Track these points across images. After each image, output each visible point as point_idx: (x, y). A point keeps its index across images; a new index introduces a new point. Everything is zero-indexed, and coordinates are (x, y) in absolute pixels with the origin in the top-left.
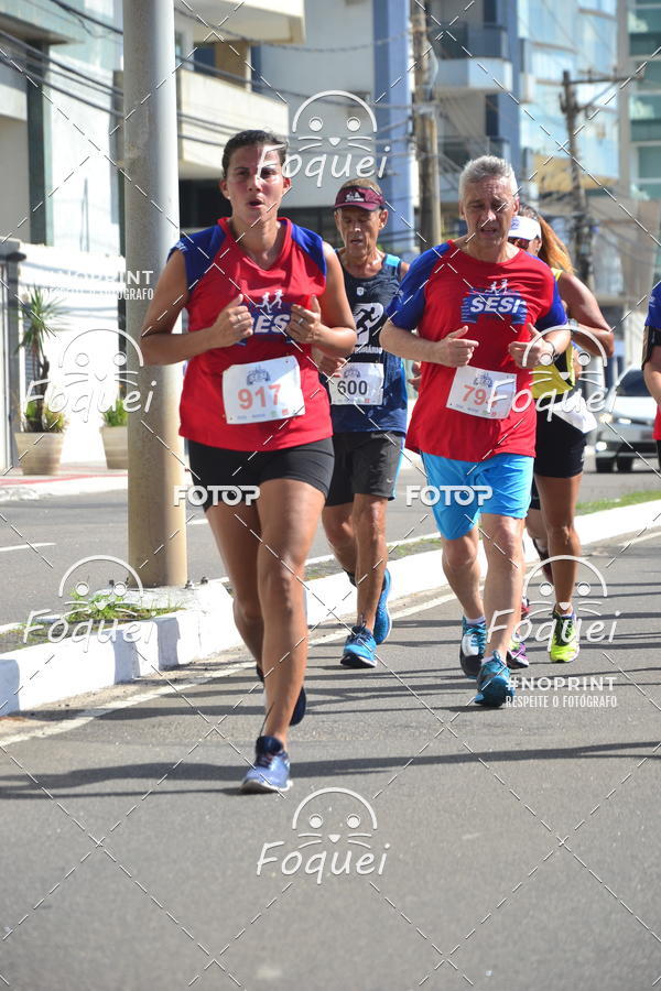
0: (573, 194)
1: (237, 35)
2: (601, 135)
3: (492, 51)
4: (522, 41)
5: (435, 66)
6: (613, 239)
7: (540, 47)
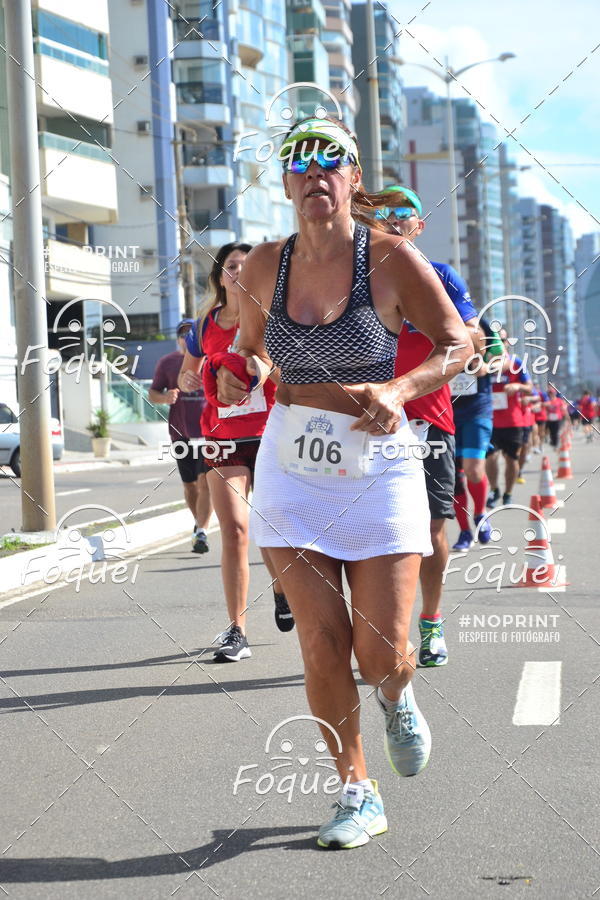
1: (80, 220)
3: (224, 227)
4: (240, 221)
7: (250, 223)
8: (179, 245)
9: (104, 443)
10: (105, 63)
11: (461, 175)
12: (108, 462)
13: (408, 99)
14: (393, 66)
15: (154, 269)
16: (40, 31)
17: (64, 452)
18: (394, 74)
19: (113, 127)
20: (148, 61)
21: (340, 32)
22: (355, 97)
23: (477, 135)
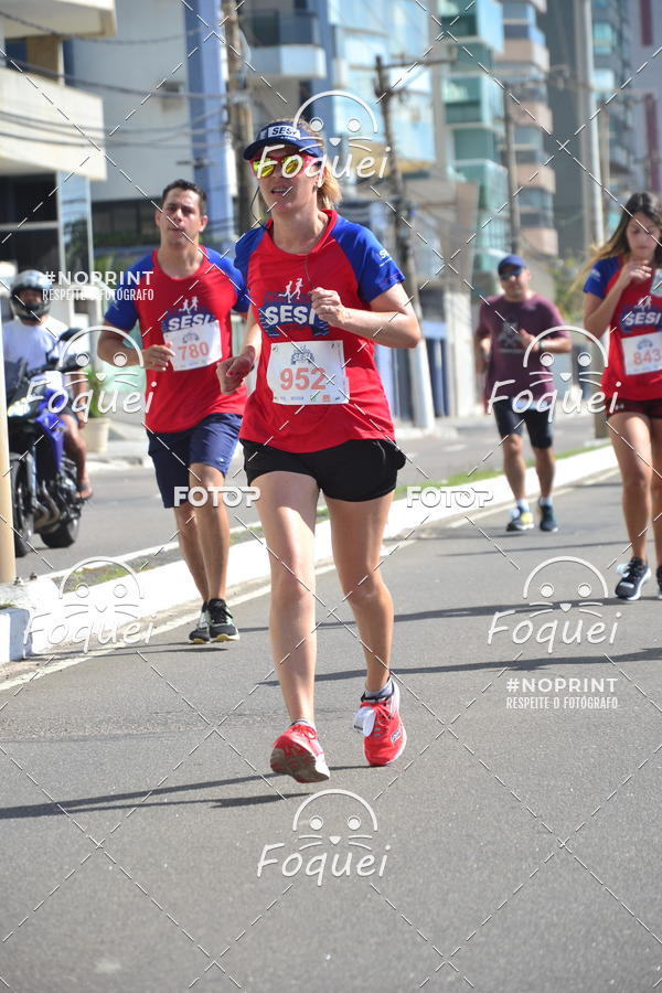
0: (390, 179)
1: (47, 30)
2: (416, 119)
3: (304, 38)
4: (333, 28)
5: (248, 54)
6: (432, 222)
7: (352, 32)
8: (224, 74)
12: (104, 461)
15: (182, 115)
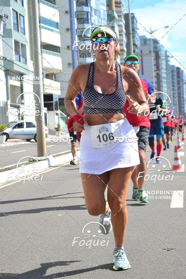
1: (52, 73)
9: (59, 133)
10: (58, 30)
11: (155, 59)
13: (140, 39)
14: (136, 30)
16: (41, 22)
17: (48, 135)
18: (136, 32)
19: (61, 47)
20: (70, 29)
21: (122, 21)
22: (126, 38)
23: (159, 48)
